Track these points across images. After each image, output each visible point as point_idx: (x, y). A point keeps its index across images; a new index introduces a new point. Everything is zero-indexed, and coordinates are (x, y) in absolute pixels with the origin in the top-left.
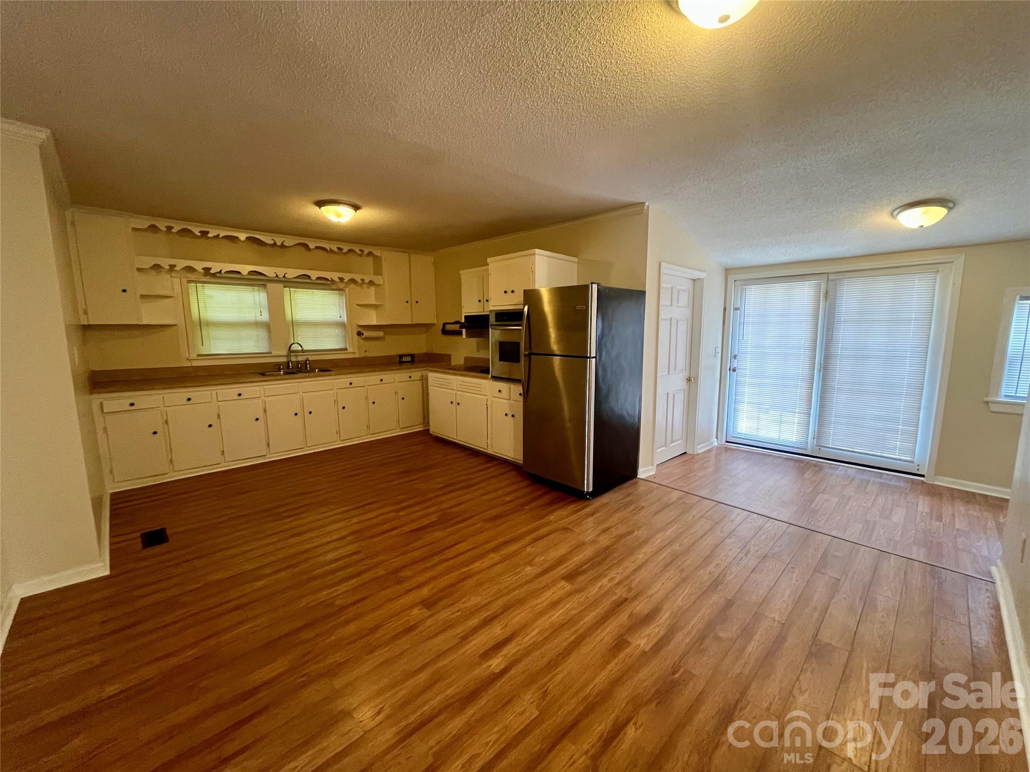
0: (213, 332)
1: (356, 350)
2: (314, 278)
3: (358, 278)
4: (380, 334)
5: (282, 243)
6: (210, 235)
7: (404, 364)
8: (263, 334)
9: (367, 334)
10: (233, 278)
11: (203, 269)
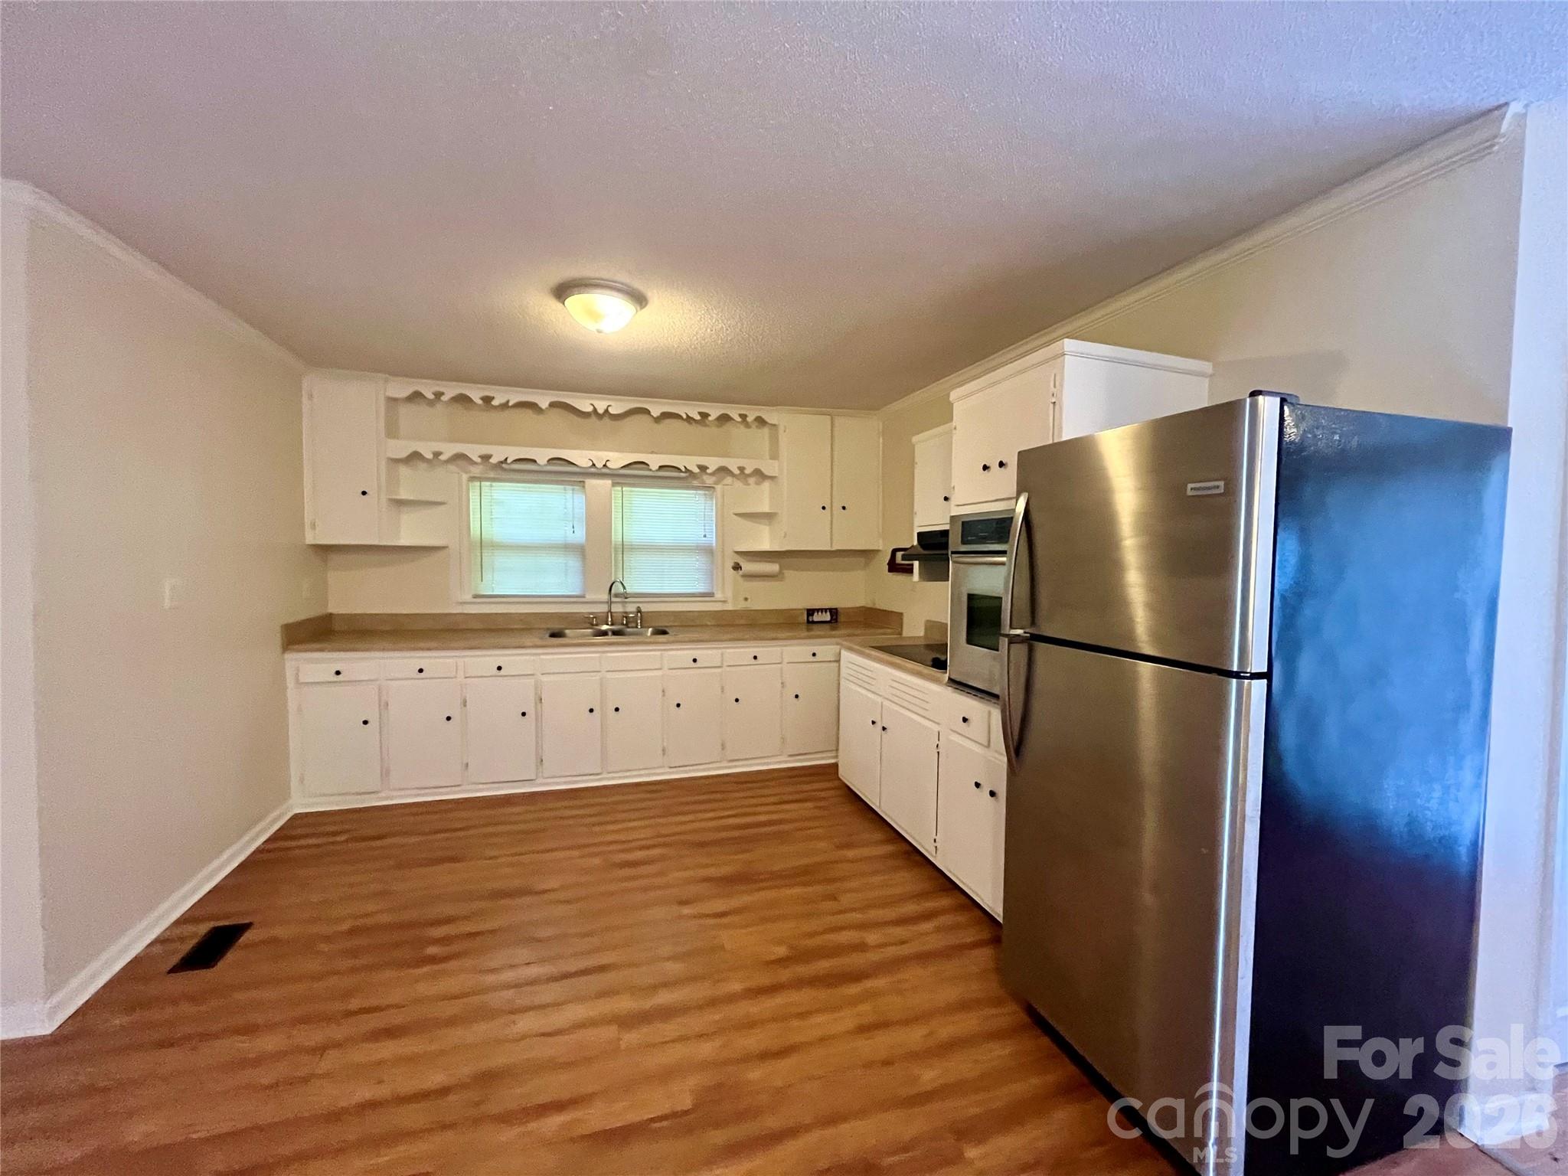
0: (501, 560)
1: (729, 594)
2: (654, 466)
3: (733, 465)
4: (773, 568)
5: (607, 411)
6: (495, 403)
7: (815, 626)
8: (573, 563)
9: (748, 567)
10: (523, 470)
11: (480, 457)
